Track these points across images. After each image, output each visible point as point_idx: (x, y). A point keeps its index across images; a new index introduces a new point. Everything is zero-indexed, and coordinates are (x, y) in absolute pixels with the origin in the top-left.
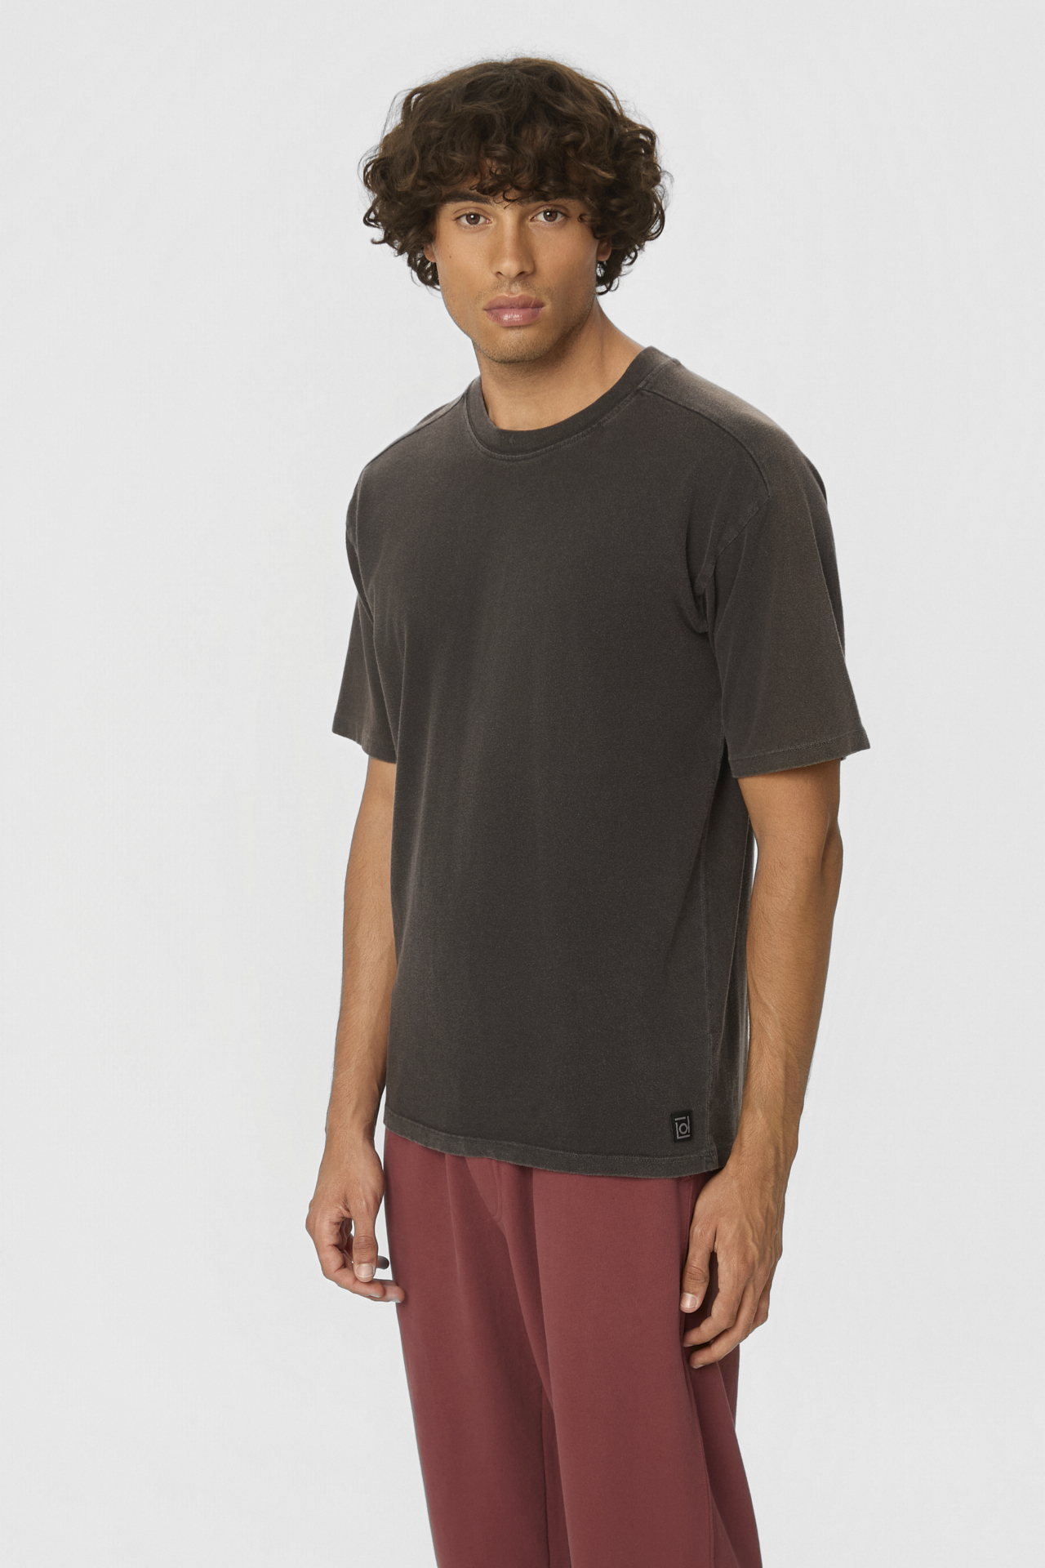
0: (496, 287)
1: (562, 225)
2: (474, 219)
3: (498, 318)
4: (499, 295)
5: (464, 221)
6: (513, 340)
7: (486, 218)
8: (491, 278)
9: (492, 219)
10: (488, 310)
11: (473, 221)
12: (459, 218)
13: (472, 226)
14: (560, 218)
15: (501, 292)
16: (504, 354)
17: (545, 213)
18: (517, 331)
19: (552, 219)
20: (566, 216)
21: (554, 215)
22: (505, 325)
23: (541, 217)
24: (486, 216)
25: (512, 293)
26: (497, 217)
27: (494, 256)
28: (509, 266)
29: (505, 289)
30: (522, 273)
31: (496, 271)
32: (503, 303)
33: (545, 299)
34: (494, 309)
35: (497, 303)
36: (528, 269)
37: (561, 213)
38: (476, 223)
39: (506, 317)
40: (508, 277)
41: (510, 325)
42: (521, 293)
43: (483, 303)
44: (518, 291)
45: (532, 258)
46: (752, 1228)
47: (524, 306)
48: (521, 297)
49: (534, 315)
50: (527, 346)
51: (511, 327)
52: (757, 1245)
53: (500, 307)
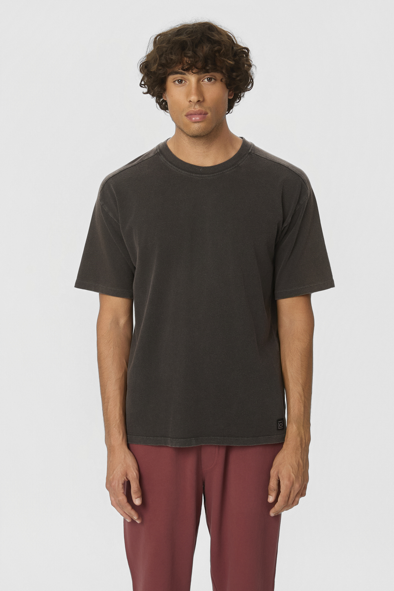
0: (190, 107)
1: (214, 83)
2: (180, 81)
3: (191, 119)
4: (191, 110)
5: (177, 82)
6: (196, 127)
7: (185, 81)
8: (188, 103)
9: (187, 81)
10: (187, 115)
11: (180, 82)
12: (175, 81)
13: (180, 84)
14: (213, 80)
15: (191, 108)
16: (193, 133)
17: (207, 78)
18: (198, 124)
19: (210, 81)
20: (215, 80)
21: (211, 79)
22: (193, 121)
23: (206, 80)
24: (185, 80)
25: (195, 109)
26: (189, 80)
27: (188, 95)
28: (194, 98)
29: (193, 107)
30: (199, 101)
31: (189, 100)
32: (192, 112)
33: (208, 111)
34: (189, 115)
35: (190, 113)
36: (201, 100)
37: (213, 79)
38: (181, 83)
39: (194, 119)
40: (194, 102)
41: (195, 121)
42: (199, 109)
43: (185, 113)
44: (197, 108)
45: (203, 96)
46: (292, 468)
47: (200, 114)
48: (199, 110)
49: (204, 118)
50: (202, 129)
51: (196, 122)
52: (294, 475)
53: (191, 114)
